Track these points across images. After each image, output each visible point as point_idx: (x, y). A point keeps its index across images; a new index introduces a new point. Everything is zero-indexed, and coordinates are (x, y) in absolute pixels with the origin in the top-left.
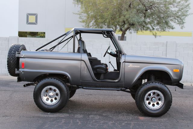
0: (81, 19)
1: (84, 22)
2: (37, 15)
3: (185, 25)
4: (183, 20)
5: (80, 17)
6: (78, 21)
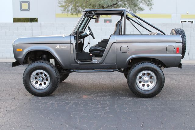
0: (60, 4)
1: (62, 6)
2: (29, 3)
3: (153, 6)
4: (151, 2)
5: (59, 2)
6: (58, 6)
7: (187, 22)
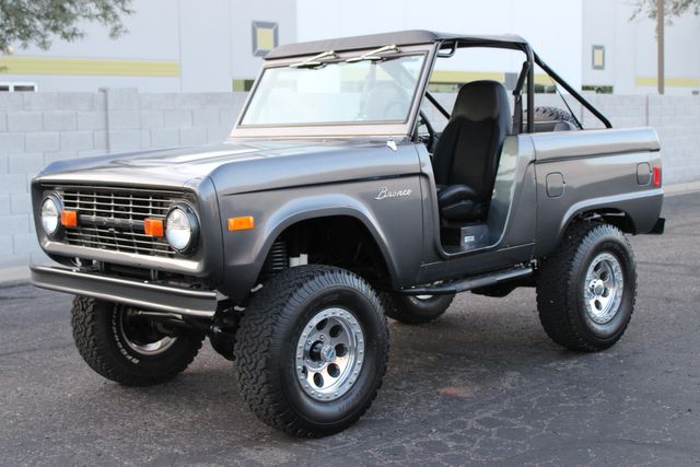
7: (11, 89)
